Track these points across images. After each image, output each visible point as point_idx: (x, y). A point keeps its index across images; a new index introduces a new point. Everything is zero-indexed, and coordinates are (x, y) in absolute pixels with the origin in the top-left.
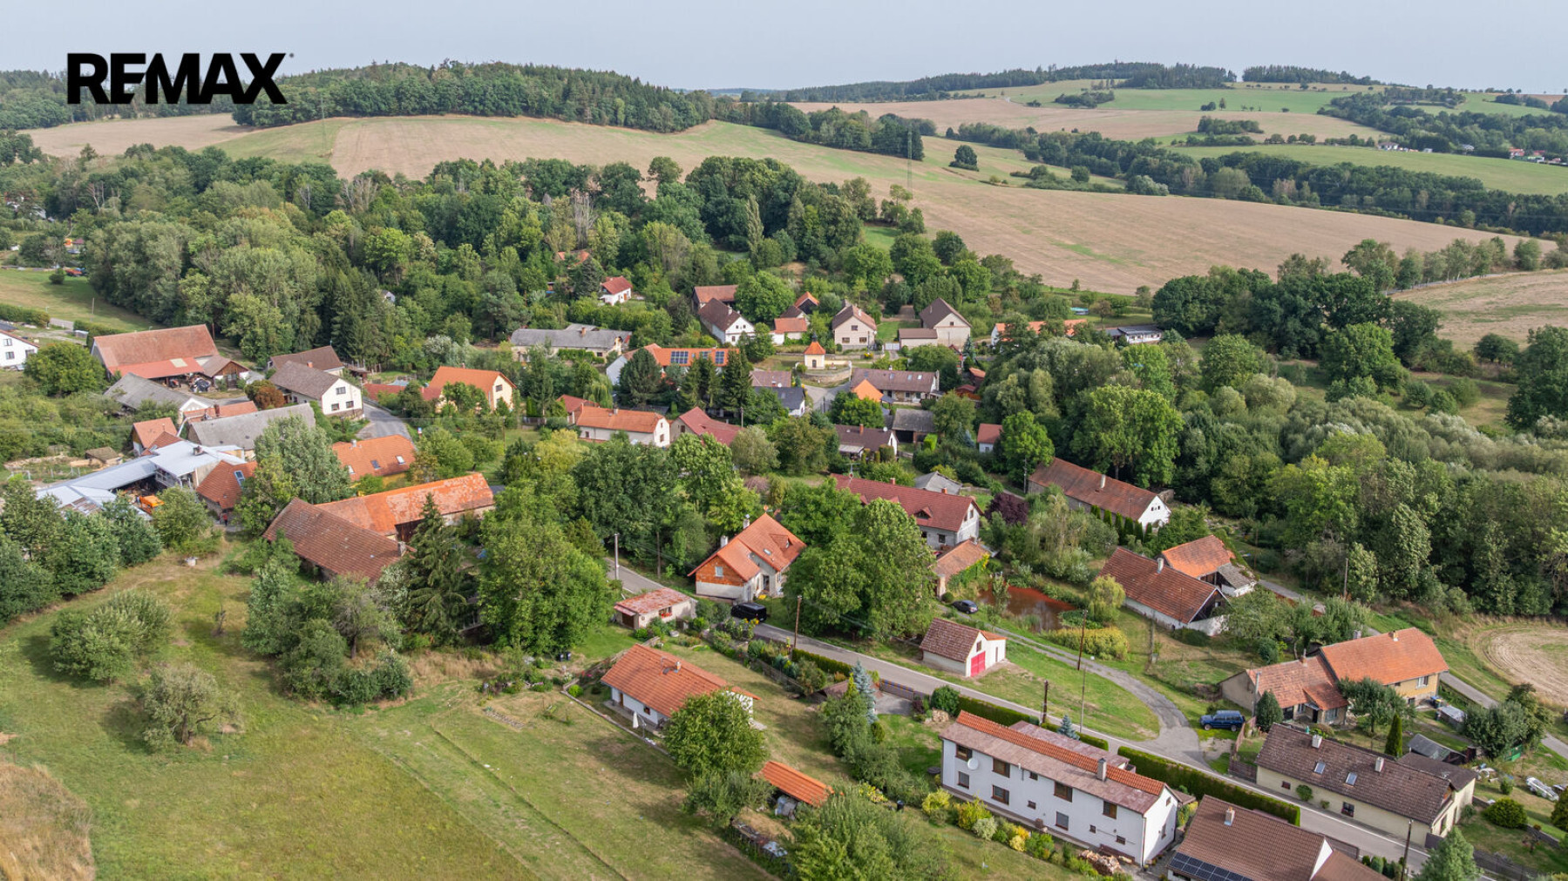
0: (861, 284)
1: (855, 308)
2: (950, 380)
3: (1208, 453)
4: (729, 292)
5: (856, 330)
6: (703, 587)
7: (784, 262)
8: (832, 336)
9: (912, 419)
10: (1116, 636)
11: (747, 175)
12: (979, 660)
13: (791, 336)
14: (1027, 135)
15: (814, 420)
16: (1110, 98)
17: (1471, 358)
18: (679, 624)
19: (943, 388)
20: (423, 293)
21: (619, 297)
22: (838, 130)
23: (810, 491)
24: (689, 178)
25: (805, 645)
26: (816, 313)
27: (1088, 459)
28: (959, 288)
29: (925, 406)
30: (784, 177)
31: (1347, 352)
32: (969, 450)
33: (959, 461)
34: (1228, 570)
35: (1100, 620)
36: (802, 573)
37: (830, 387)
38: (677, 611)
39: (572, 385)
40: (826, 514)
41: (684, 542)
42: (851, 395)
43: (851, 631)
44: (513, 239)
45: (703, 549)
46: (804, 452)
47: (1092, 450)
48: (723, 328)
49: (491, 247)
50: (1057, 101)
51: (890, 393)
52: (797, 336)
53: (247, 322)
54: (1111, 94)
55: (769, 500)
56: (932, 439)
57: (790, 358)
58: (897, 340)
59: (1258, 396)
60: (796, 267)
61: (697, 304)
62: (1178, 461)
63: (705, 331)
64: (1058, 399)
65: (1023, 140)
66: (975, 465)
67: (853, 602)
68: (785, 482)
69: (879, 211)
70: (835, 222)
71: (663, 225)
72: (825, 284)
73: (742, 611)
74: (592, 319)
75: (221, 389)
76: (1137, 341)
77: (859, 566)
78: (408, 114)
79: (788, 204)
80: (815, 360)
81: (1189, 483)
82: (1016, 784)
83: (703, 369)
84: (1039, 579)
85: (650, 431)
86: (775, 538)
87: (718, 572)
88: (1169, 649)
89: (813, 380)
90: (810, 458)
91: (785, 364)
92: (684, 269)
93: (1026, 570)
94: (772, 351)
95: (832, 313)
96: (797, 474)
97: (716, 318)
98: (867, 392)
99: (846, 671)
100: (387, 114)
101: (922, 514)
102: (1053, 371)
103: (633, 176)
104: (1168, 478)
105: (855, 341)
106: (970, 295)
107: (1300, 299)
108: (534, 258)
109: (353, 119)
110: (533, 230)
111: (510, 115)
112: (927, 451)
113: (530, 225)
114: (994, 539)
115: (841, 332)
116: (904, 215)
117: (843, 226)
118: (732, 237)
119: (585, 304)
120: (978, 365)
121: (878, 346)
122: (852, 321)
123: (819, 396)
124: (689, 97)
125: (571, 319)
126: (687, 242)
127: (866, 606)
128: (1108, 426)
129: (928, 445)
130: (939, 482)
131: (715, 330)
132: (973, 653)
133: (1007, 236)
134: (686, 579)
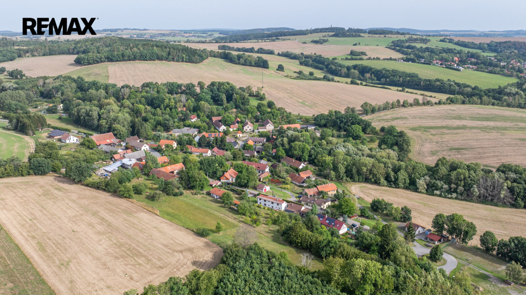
0: (250, 115)
1: (248, 122)
2: (269, 139)
3: (314, 155)
4: (220, 118)
5: (249, 127)
6: (222, 180)
7: (232, 109)
8: (243, 129)
9: (259, 148)
10: (288, 186)
11: (222, 87)
12: (265, 190)
13: (234, 129)
14: (301, 56)
15: (240, 150)
16: (327, 41)
17: (379, 132)
18: (219, 186)
19: (267, 141)
20: (151, 121)
21: (194, 120)
22: (245, 60)
23: (239, 164)
24: (208, 87)
25: (238, 188)
26: (240, 124)
27: (292, 156)
28: (272, 117)
29: (263, 145)
30: (231, 87)
31: (351, 131)
32: (270, 155)
33: (268, 157)
34: (311, 175)
35: (287, 184)
36: (238, 177)
37: (243, 141)
38: (219, 184)
39: (189, 142)
40: (242, 168)
41: (219, 174)
42: (247, 144)
43: (246, 186)
44: (168, 106)
45: (221, 174)
46: (238, 156)
47: (293, 155)
48: (219, 128)
49: (163, 108)
50: (312, 42)
51: (256, 142)
52: (235, 129)
53: (118, 131)
54: (328, 39)
55: (232, 166)
56: (264, 153)
57: (234, 134)
58: (258, 129)
59: (329, 142)
60: (235, 110)
61: (212, 121)
62: (309, 156)
63: (215, 128)
64: (289, 144)
65: (300, 57)
66: (271, 158)
67: (246, 181)
68: (234, 162)
69: (255, 93)
70: (244, 99)
71: (204, 102)
72: (242, 116)
73: (228, 184)
74: (189, 126)
75: (118, 146)
76: (310, 128)
77: (247, 176)
78: (126, 61)
79: (232, 94)
80: (240, 135)
81: (311, 160)
82: (267, 203)
83: (216, 139)
84: (278, 178)
85: (207, 152)
86: (233, 172)
87: (224, 178)
88: (296, 187)
89: (239, 139)
90: (239, 157)
91: (233, 136)
92: (209, 112)
93: (276, 177)
94: (230, 133)
95: (244, 124)
96: (237, 160)
97: (217, 125)
98: (251, 143)
99: (244, 191)
100: (120, 61)
101: (259, 168)
102: (288, 138)
103: (193, 86)
104: (307, 159)
105: (248, 130)
106: (275, 117)
107: (343, 119)
108: (173, 110)
109: (110, 63)
110: (172, 103)
111: (153, 60)
112: (262, 155)
113: (172, 102)
114: (271, 171)
115: (245, 128)
116: (260, 95)
117: (245, 100)
118: (219, 102)
119: (188, 122)
120: (275, 135)
121: (253, 131)
122: (248, 126)
123: (241, 143)
124: (202, 51)
125: (185, 126)
126: (209, 106)
127: (248, 182)
128: (296, 150)
129: (263, 154)
130: (264, 162)
131: (217, 128)
132: (264, 188)
133: (286, 99)
134: (219, 179)
